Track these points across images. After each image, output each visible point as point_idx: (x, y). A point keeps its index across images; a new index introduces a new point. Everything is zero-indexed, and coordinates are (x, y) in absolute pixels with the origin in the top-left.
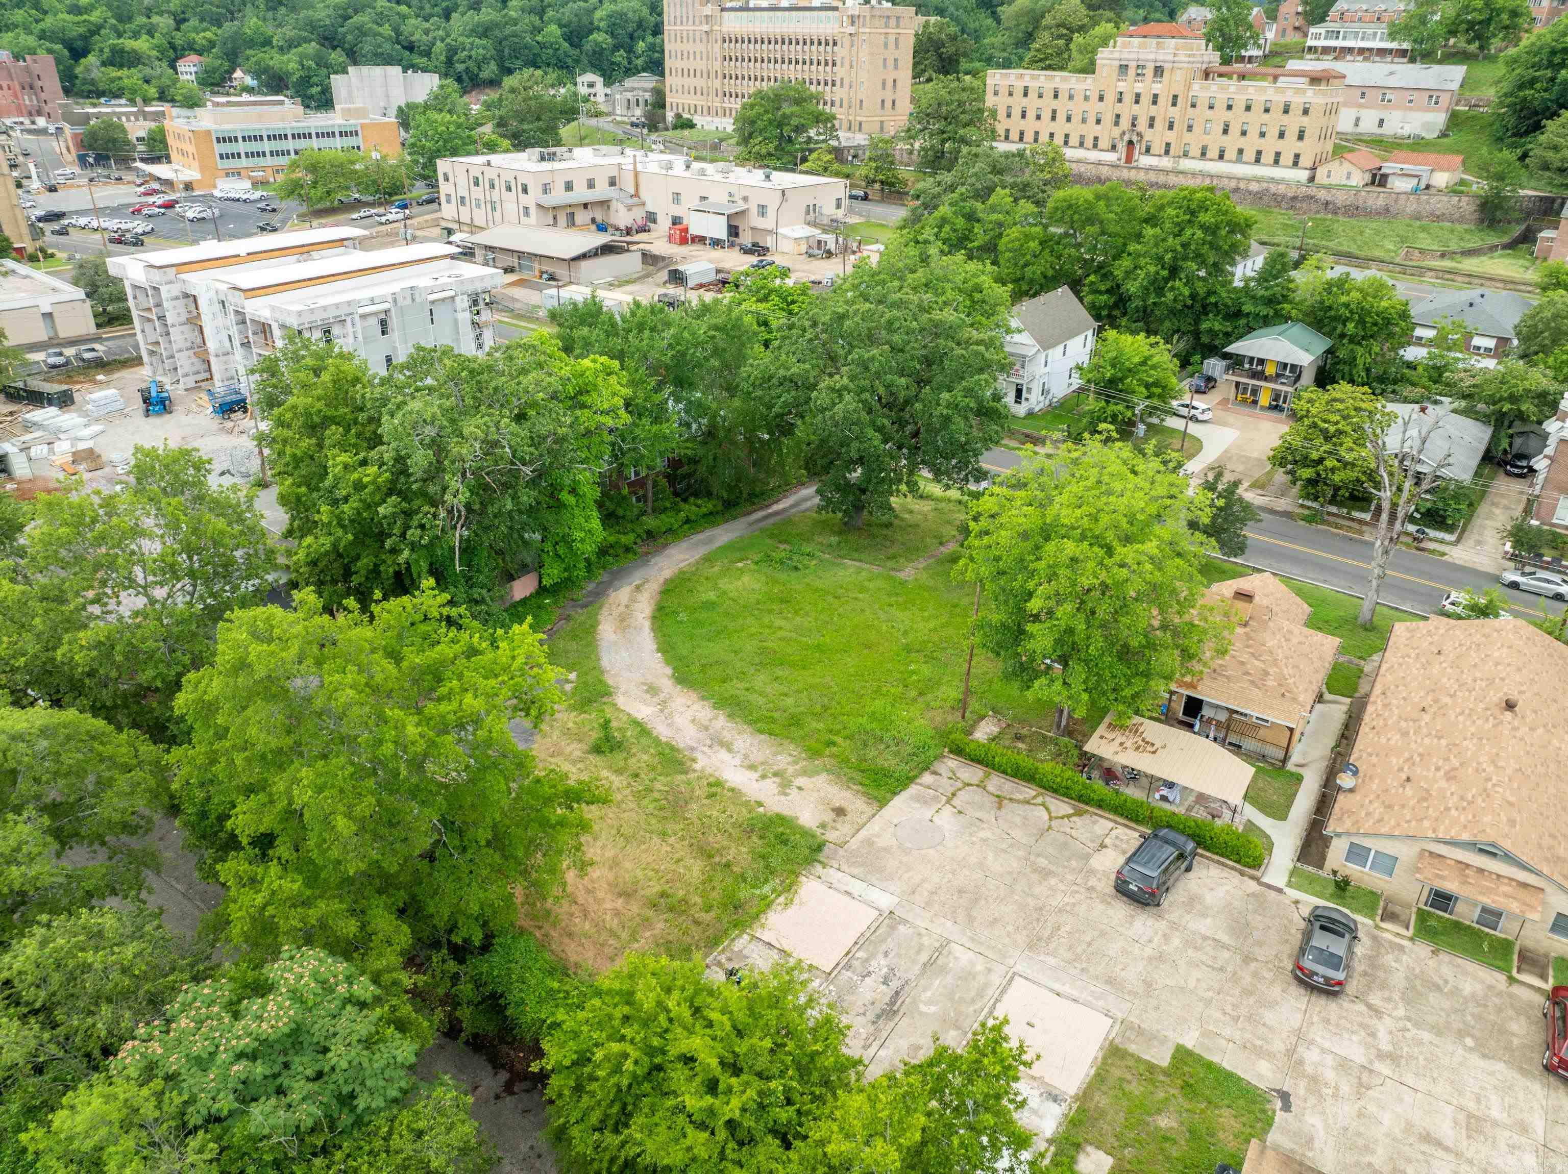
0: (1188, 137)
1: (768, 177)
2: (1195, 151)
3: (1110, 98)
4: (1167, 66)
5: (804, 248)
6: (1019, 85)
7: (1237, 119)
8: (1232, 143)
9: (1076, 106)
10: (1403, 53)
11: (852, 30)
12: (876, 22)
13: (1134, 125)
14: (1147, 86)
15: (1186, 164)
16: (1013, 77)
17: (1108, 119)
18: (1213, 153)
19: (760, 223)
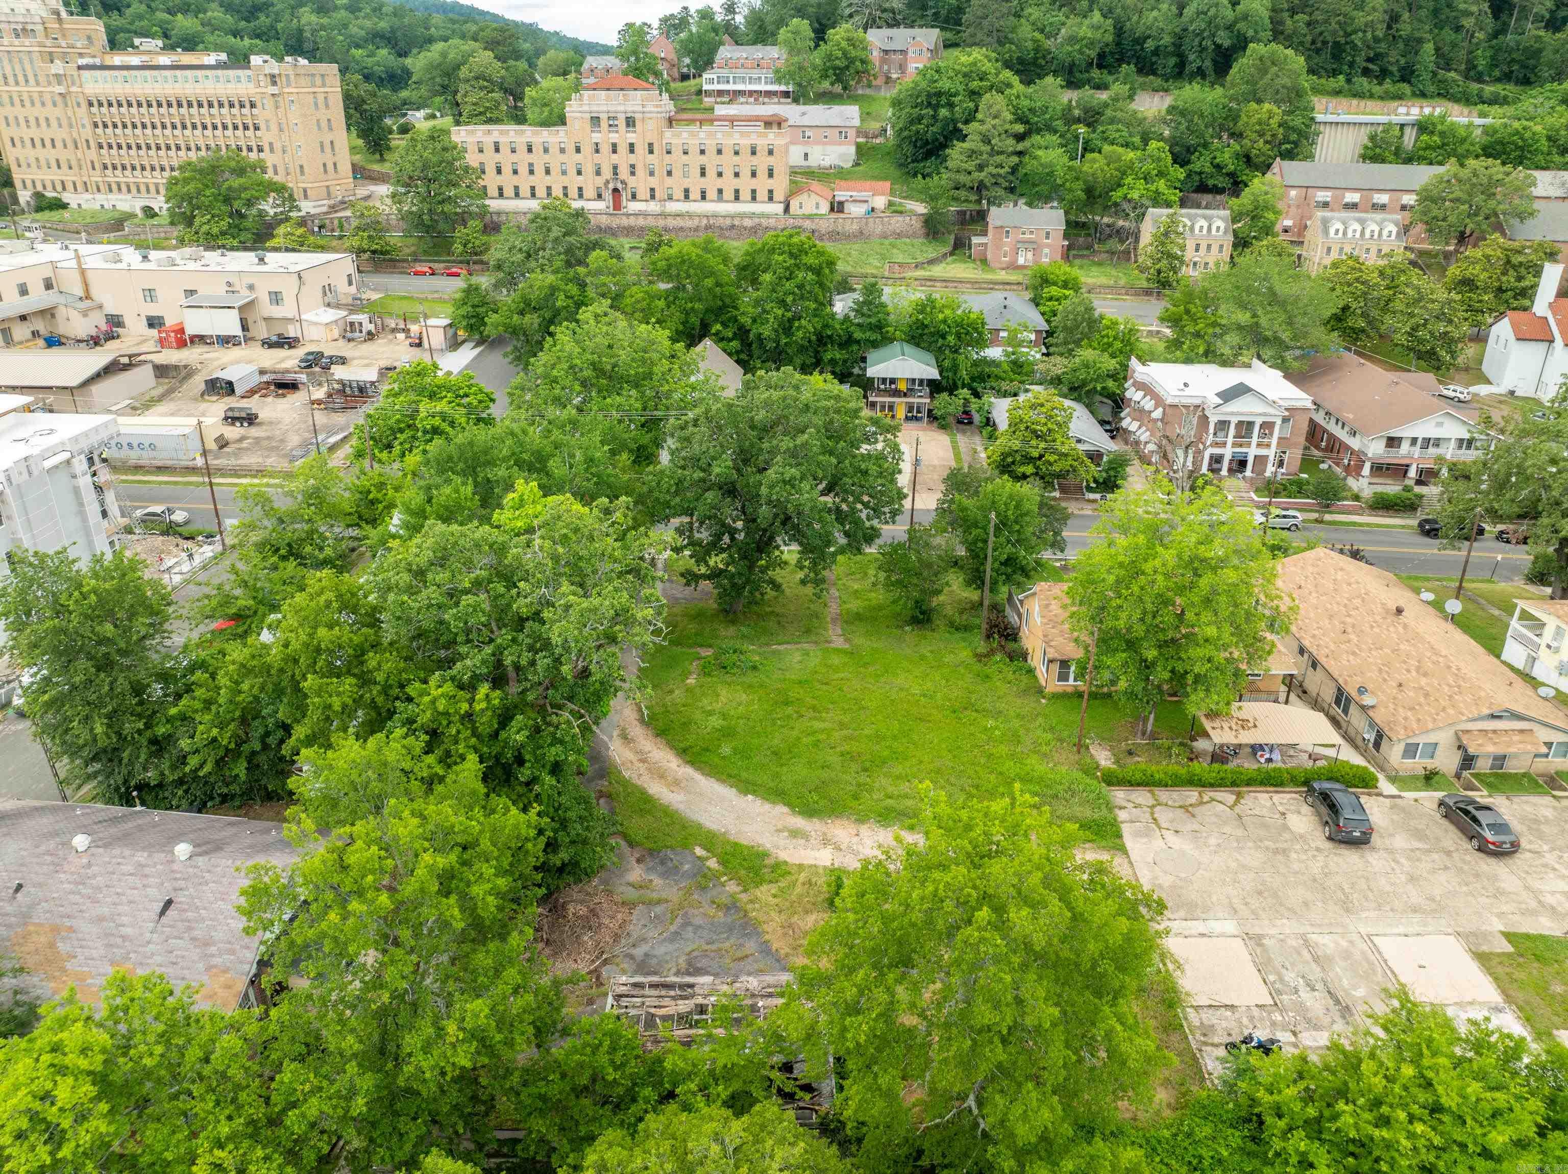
0: (669, 181)
1: (261, 260)
2: (679, 194)
3: (587, 149)
4: (637, 116)
5: (336, 333)
6: (488, 141)
7: (711, 161)
8: (711, 183)
9: (555, 160)
10: (786, 94)
11: (274, 90)
12: (303, 81)
13: (616, 174)
14: (623, 137)
15: (673, 207)
16: (479, 134)
17: (589, 169)
18: (695, 194)
19: (277, 312)
